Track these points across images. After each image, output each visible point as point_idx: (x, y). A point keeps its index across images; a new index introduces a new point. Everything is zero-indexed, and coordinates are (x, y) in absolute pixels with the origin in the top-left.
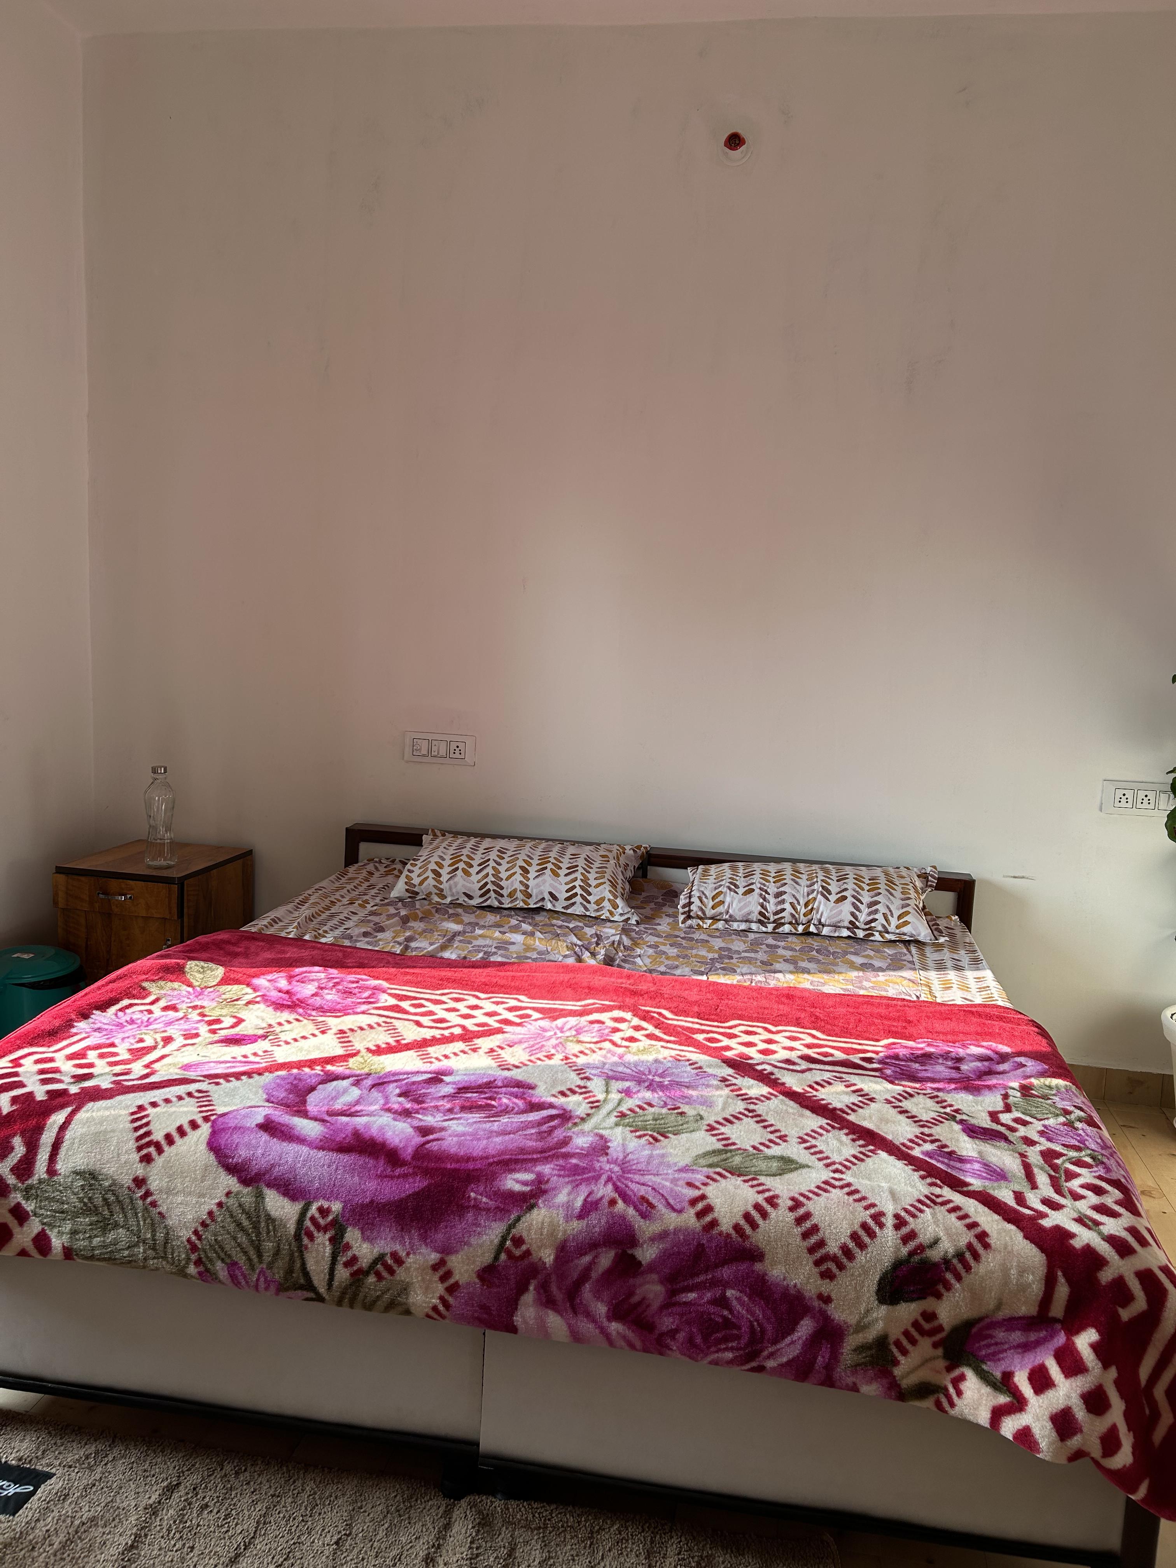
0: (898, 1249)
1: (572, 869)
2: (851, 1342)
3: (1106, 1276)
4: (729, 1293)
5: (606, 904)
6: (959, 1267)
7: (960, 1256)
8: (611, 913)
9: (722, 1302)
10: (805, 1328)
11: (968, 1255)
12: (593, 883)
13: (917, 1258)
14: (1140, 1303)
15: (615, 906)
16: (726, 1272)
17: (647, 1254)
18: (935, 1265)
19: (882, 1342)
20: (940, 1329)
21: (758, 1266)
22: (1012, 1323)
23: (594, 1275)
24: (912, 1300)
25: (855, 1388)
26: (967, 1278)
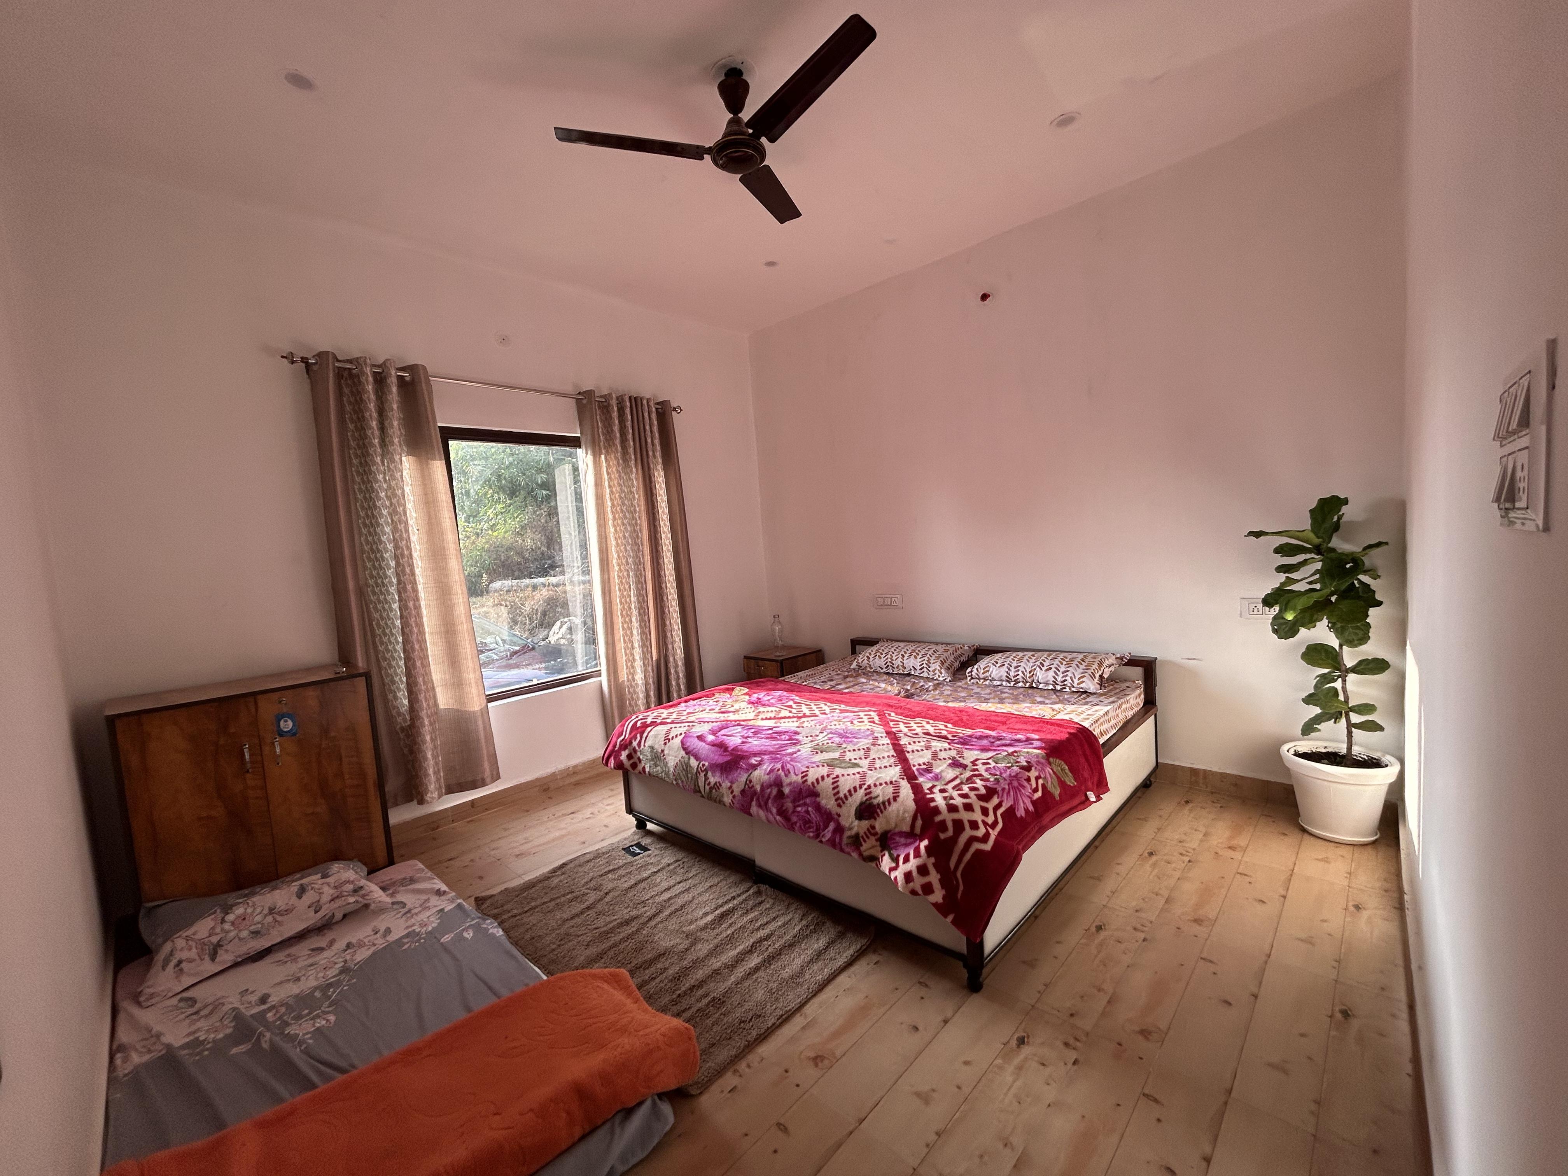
0: (862, 798)
1: (924, 655)
2: (847, 834)
3: (938, 819)
4: (810, 809)
5: (937, 672)
6: (882, 807)
7: (884, 803)
8: (939, 677)
9: (807, 812)
10: (832, 826)
11: (887, 803)
12: (932, 661)
13: (868, 802)
14: (950, 833)
15: (941, 673)
16: (808, 800)
17: (786, 790)
18: (874, 806)
19: (857, 836)
20: (876, 834)
21: (818, 799)
22: (902, 834)
23: (772, 796)
24: (866, 819)
25: (849, 854)
26: (885, 813)
